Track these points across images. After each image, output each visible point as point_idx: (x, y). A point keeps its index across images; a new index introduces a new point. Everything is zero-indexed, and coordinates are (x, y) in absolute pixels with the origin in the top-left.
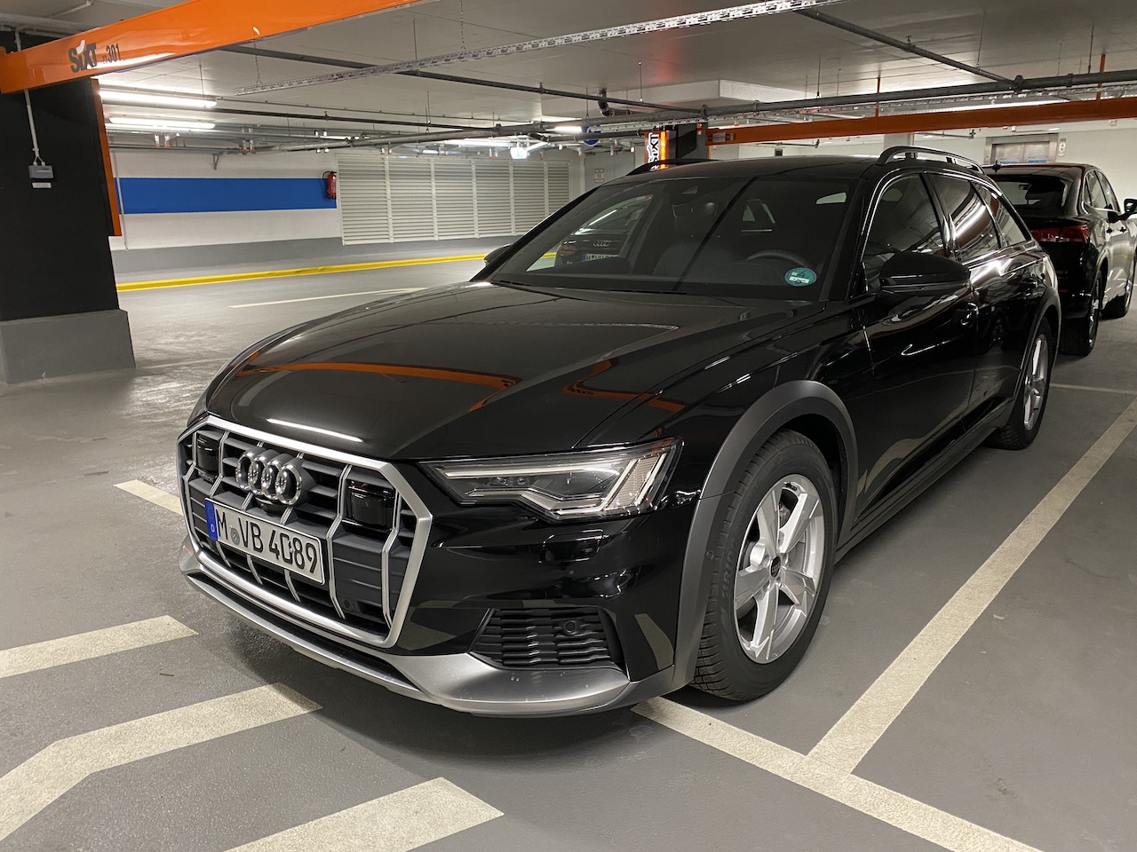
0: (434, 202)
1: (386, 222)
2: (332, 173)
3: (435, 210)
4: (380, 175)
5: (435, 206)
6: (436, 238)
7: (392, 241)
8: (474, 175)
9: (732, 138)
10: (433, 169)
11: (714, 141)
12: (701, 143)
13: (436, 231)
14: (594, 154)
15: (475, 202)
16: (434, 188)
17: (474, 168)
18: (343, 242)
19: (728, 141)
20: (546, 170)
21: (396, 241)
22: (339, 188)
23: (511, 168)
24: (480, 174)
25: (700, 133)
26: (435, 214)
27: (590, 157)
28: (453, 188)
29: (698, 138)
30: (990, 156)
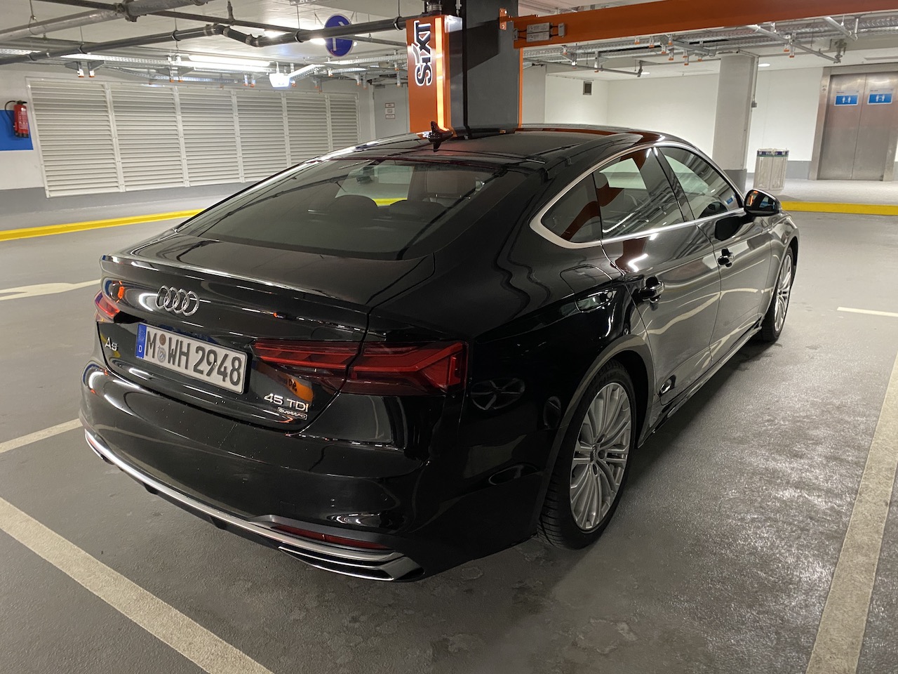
0: (182, 141)
1: (113, 166)
2: (21, 104)
3: (183, 150)
4: (101, 106)
5: (183, 146)
6: (187, 184)
7: (122, 190)
8: (235, 108)
9: (561, 32)
10: (177, 100)
11: (529, 39)
12: (506, 42)
13: (186, 176)
14: (383, 86)
15: (238, 140)
16: (180, 123)
17: (234, 100)
18: (47, 193)
19: (554, 37)
20: (328, 103)
21: (128, 189)
22: (33, 122)
23: (284, 101)
24: (242, 108)
25: (503, 26)
26: (184, 155)
27: (381, 90)
28: (207, 124)
29: (501, 34)
30: (827, 88)
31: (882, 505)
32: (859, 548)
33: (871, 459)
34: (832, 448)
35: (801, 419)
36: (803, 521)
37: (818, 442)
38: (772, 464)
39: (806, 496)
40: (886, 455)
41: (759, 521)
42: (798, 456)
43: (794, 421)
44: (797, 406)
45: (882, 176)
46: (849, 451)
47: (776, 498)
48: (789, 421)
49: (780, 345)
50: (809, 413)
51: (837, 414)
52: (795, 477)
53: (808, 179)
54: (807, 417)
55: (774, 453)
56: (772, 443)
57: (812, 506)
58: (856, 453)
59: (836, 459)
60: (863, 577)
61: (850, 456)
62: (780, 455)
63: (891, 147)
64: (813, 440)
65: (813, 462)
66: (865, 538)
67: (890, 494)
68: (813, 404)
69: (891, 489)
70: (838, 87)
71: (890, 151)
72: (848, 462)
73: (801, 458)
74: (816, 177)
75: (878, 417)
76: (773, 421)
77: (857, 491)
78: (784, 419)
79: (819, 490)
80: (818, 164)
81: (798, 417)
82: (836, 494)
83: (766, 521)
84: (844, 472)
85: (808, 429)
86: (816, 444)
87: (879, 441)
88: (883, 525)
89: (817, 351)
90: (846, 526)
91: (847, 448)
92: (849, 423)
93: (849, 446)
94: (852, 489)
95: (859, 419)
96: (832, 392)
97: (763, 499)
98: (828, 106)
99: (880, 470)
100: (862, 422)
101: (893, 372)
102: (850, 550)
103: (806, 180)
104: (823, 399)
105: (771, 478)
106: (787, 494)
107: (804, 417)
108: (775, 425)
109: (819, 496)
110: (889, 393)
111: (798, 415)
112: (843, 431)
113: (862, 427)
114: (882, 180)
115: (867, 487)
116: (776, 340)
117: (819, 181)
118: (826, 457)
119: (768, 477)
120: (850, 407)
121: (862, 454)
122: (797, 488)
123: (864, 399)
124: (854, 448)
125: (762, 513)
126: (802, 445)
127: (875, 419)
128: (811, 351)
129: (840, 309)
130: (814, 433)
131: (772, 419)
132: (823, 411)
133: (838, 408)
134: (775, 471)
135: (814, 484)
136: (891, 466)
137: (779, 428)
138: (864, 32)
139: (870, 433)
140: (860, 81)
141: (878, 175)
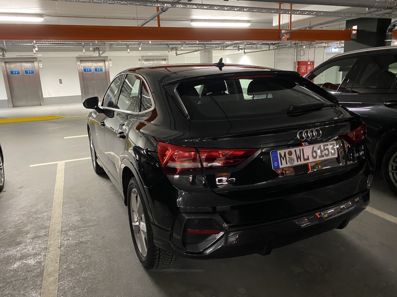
30: (5, 67)
31: (57, 249)
32: (50, 275)
33: (51, 230)
34: (34, 233)
35: (19, 225)
36: (24, 275)
37: (27, 233)
38: (6, 254)
39: (25, 262)
40: (57, 226)
41: (3, 287)
42: (19, 244)
43: (16, 227)
44: (16, 219)
45: (41, 104)
46: (41, 231)
47: (10, 270)
48: (13, 228)
49: (5, 191)
50: (22, 220)
51: (35, 216)
52: (19, 255)
53: (9, 107)
54: (21, 222)
55: (7, 248)
56: (6, 243)
57: (29, 265)
58: (45, 231)
59: (36, 237)
60: (53, 287)
61: (42, 233)
62: (11, 247)
63: (40, 92)
64: (25, 232)
65: (26, 243)
66: (52, 268)
67: (60, 243)
68: (23, 215)
69: (60, 240)
70: (10, 66)
71: (40, 94)
72: (42, 236)
73: (21, 244)
74: (12, 106)
75: (51, 210)
76: (5, 231)
77: (47, 248)
78: (10, 228)
79: (30, 256)
80: (11, 100)
81: (17, 224)
82: (38, 254)
83: (7, 285)
84: (40, 242)
85: (22, 228)
86: (27, 234)
87: (53, 221)
88: (59, 258)
89: (23, 189)
90: (44, 267)
91: (41, 230)
92: (40, 218)
93: (41, 229)
94: (45, 248)
95: (44, 214)
96: (31, 206)
97: (4, 274)
98: (8, 75)
99: (55, 234)
100: (46, 215)
101: (55, 188)
102: (47, 277)
103: (8, 108)
104: (28, 211)
105: (7, 261)
106: (15, 266)
107: (20, 223)
108: (6, 233)
109: (31, 259)
110: (55, 198)
111: (17, 223)
112: (38, 222)
113: (46, 217)
114: (41, 105)
115: (50, 244)
116: (2, 189)
117: (14, 108)
118: (32, 238)
119: (5, 261)
120: (40, 210)
121: (47, 230)
122: (20, 260)
123: (45, 204)
124: (43, 228)
125: (4, 282)
126: (21, 237)
127: (50, 212)
128: (20, 189)
129: (31, 166)
130: (26, 229)
131: (4, 230)
132: (28, 217)
133: (35, 212)
134: (9, 256)
135: (28, 254)
136: (59, 230)
137: (9, 234)
138: (11, 45)
139: (49, 219)
140: (18, 64)
141: (39, 103)
